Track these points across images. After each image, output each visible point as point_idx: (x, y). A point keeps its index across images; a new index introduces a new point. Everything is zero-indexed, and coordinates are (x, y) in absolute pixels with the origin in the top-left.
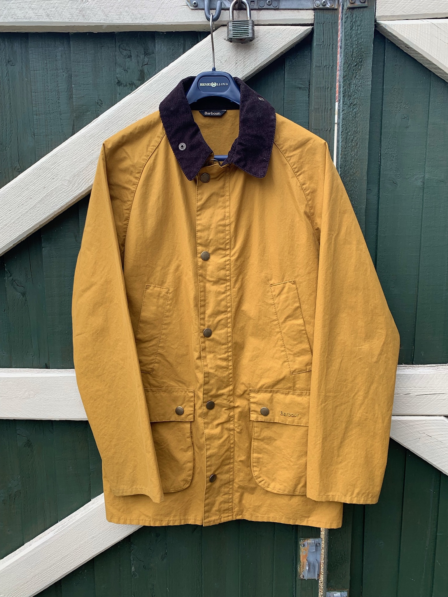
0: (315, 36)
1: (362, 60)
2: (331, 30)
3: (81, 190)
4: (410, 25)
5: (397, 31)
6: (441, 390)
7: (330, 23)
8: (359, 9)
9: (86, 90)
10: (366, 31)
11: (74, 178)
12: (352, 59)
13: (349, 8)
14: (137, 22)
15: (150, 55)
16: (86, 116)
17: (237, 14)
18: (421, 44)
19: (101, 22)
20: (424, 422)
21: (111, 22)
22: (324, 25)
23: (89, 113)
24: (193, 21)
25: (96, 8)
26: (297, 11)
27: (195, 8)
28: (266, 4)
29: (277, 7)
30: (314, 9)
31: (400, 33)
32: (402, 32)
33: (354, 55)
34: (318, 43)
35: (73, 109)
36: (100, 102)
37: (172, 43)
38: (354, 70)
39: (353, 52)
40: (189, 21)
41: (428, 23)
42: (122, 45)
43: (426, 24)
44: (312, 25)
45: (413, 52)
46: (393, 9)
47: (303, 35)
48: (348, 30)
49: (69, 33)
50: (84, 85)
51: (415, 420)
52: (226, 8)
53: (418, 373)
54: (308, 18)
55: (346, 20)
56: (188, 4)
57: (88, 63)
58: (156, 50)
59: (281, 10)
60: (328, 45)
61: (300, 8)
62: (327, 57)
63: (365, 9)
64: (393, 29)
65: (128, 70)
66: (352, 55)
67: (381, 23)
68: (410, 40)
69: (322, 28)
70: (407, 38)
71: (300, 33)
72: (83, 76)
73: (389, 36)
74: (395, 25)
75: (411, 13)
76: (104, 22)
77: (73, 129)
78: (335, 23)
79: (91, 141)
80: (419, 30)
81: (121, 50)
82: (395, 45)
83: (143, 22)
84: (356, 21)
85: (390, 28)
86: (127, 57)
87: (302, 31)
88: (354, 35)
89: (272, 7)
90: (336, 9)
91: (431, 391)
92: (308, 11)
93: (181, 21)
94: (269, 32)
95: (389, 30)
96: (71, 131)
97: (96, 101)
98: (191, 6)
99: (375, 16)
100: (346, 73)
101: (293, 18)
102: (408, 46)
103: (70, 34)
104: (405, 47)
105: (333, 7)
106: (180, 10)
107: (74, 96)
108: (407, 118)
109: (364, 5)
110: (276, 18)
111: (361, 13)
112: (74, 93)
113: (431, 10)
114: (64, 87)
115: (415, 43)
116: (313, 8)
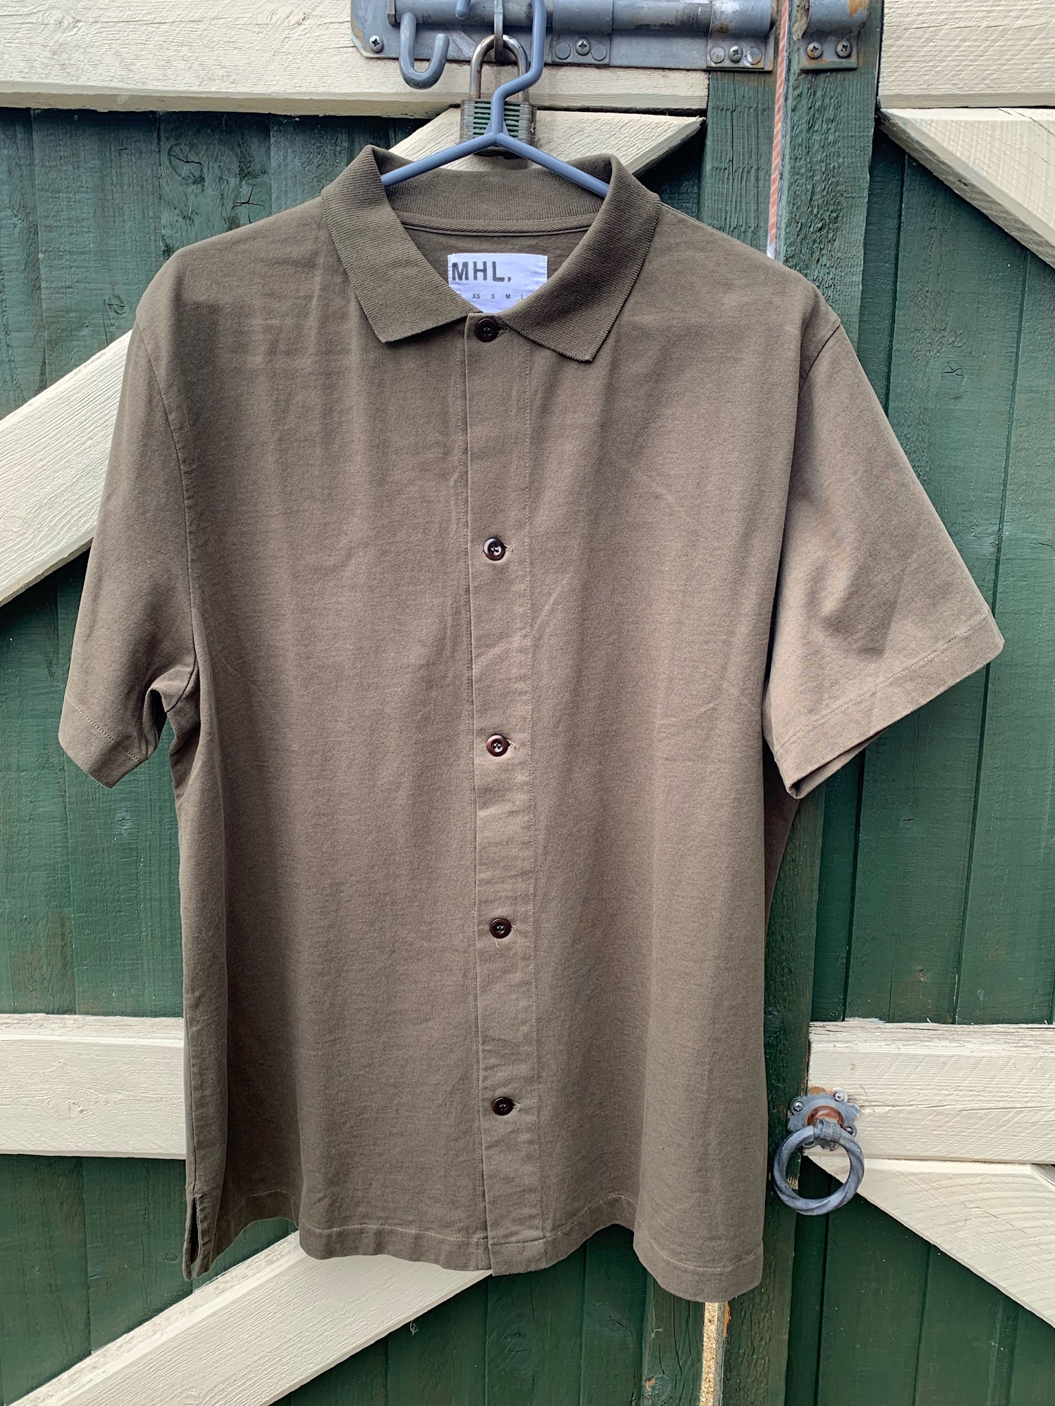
0: (708, 143)
1: (838, 216)
2: (753, 130)
3: (57, 544)
4: (972, 124)
5: (937, 139)
6: (1026, 1099)
7: (752, 110)
8: (834, 74)
9: (78, 267)
10: (852, 136)
11: (38, 514)
12: (812, 211)
13: (806, 72)
14: (213, 89)
15: (255, 177)
16: (77, 340)
17: (494, 77)
18: (1003, 177)
19: (113, 84)
20: (978, 1179)
21: (140, 86)
22: (735, 113)
23: (85, 332)
24: (371, 90)
25: (97, 47)
26: (661, 72)
27: (376, 56)
28: (573, 52)
29: (606, 61)
30: (708, 70)
31: (945, 145)
32: (952, 143)
33: (818, 200)
34: (716, 164)
35: (42, 320)
36: (115, 302)
37: (317, 148)
38: (815, 241)
39: (813, 193)
40: (358, 90)
41: (1022, 118)
42: (177, 149)
43: (1017, 122)
44: (702, 113)
45: (977, 196)
46: (927, 77)
47: (676, 142)
48: (801, 131)
49: (28, 109)
50: (71, 253)
51: (956, 1175)
52: (462, 58)
53: (967, 1053)
54: (689, 94)
55: (795, 103)
56: (358, 44)
57: (83, 195)
58: (274, 163)
59: (617, 70)
60: (746, 170)
61: (667, 67)
62: (741, 202)
63: (850, 75)
64: (924, 133)
65: (195, 217)
66: (811, 200)
67: (892, 115)
68: (971, 164)
69: (729, 124)
70: (964, 159)
71: (668, 135)
72: (70, 231)
73: (915, 150)
74: (932, 121)
75: (977, 91)
76: (120, 85)
77: (43, 374)
78: (764, 110)
79: (87, 413)
80: (998, 137)
81: (175, 162)
82: (931, 173)
83: (230, 91)
84: (823, 108)
85: (919, 131)
86: (190, 181)
87: (672, 129)
88: (816, 147)
89: (593, 61)
90: (769, 72)
91: (1000, 1101)
92: (690, 73)
93: (336, 91)
94: (582, 130)
95: (913, 134)
96: (38, 378)
97: (107, 298)
98: (365, 49)
99: (877, 95)
100: (793, 248)
101: (651, 91)
102: (966, 182)
103: (32, 112)
104: (958, 183)
105: (760, 66)
106: (335, 59)
107: (43, 284)
108: (959, 372)
109: (845, 63)
110: (602, 91)
111: (837, 87)
112: (43, 277)
113: (1030, 84)
114: (15, 258)
115: (984, 174)
116: (705, 67)
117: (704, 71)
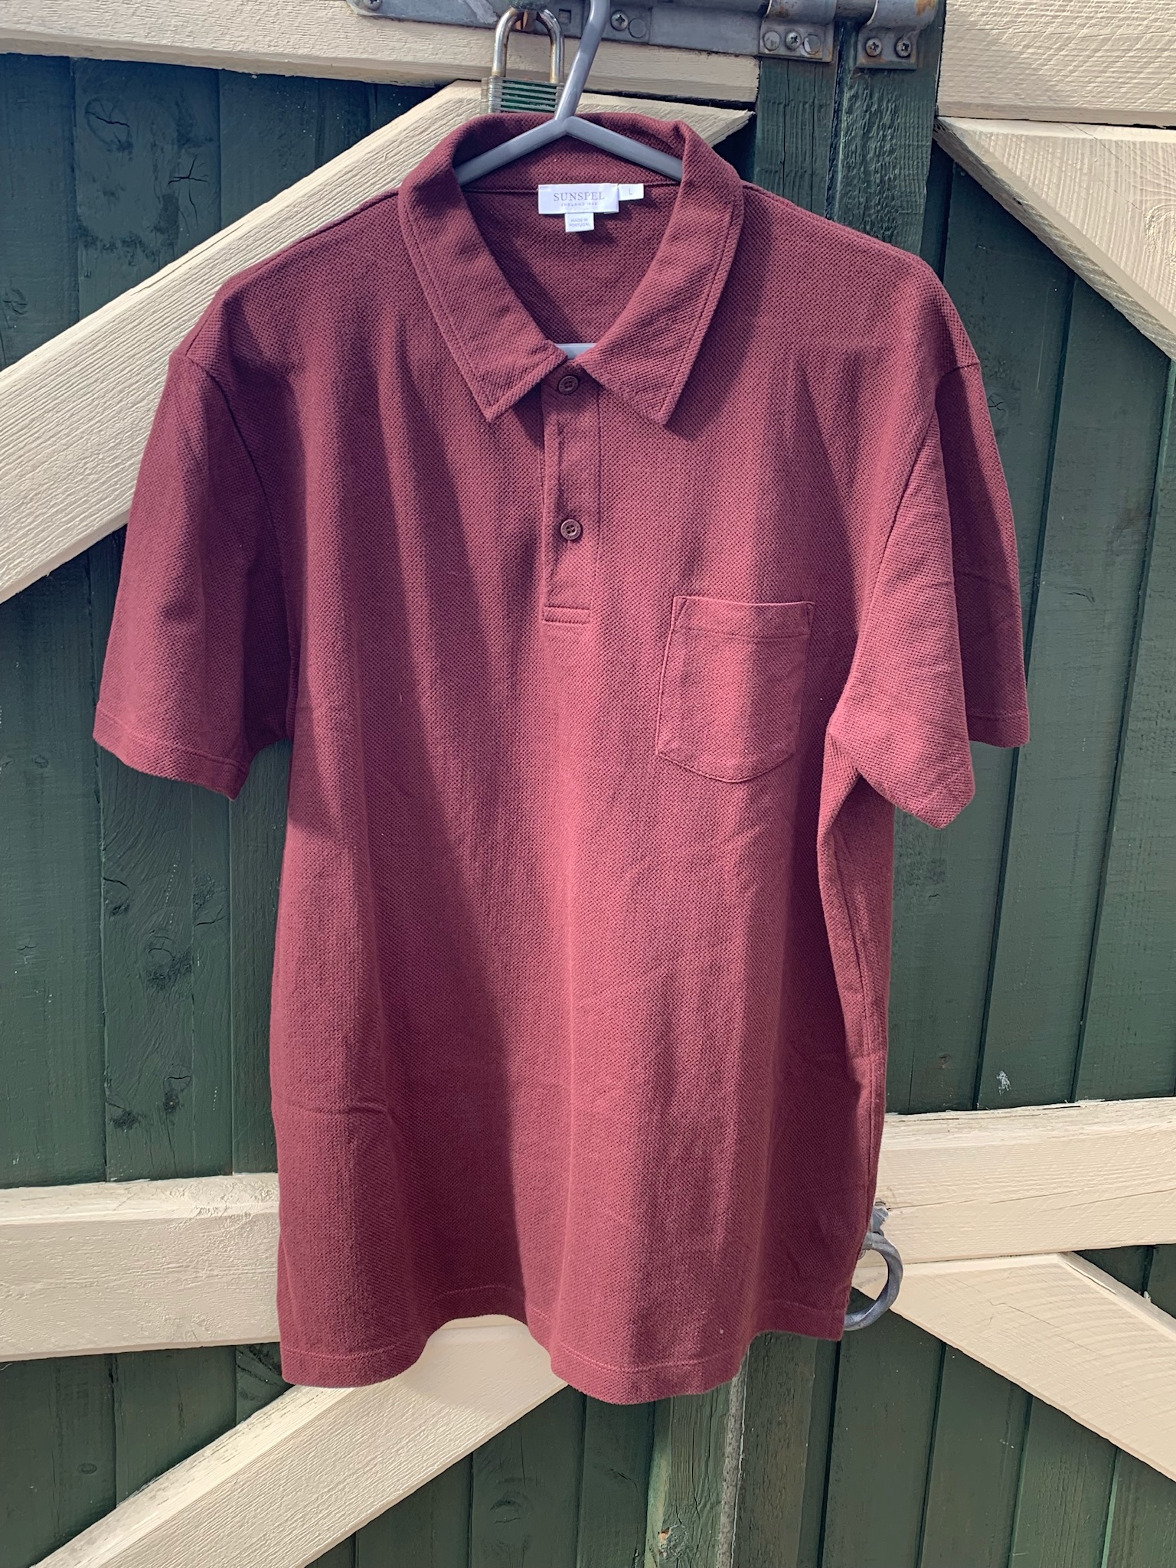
0: (757, 142)
2: (808, 129)
4: (1033, 139)
5: (996, 154)
7: (807, 106)
8: (892, 75)
10: (909, 146)
13: (862, 70)
15: (198, 145)
18: (1062, 200)
19: (32, 28)
20: (1006, 1274)
22: (788, 108)
24: (365, 56)
26: (706, 55)
27: (371, 14)
28: (608, 26)
29: (646, 39)
31: (1004, 162)
33: (870, 215)
34: (766, 166)
36: (15, 298)
39: (867, 208)
42: (96, 105)
44: (751, 105)
46: (988, 85)
47: (722, 138)
51: (983, 1272)
52: (476, 23)
54: (738, 83)
55: (849, 104)
58: (224, 131)
59: (657, 49)
60: (799, 174)
61: (715, 49)
63: (908, 77)
64: (982, 146)
66: (864, 214)
67: (950, 125)
68: (1030, 184)
69: (781, 119)
70: (1022, 178)
71: (713, 130)
73: (969, 164)
74: (992, 134)
75: (1039, 103)
76: (41, 29)
78: (821, 106)
80: (1058, 155)
81: (94, 121)
82: (980, 186)
84: (880, 112)
85: (978, 144)
86: (115, 147)
87: (719, 124)
88: (870, 155)
89: (630, 38)
90: (828, 64)
92: (738, 60)
93: (321, 54)
95: (971, 148)
99: (936, 102)
101: (694, 79)
102: (1021, 201)
104: (1011, 202)
105: (819, 56)
106: (320, 14)
108: (1000, 406)
109: (905, 64)
110: (639, 75)
111: (895, 89)
113: (1093, 99)
115: (1044, 196)
116: (756, 53)
117: (755, 57)
